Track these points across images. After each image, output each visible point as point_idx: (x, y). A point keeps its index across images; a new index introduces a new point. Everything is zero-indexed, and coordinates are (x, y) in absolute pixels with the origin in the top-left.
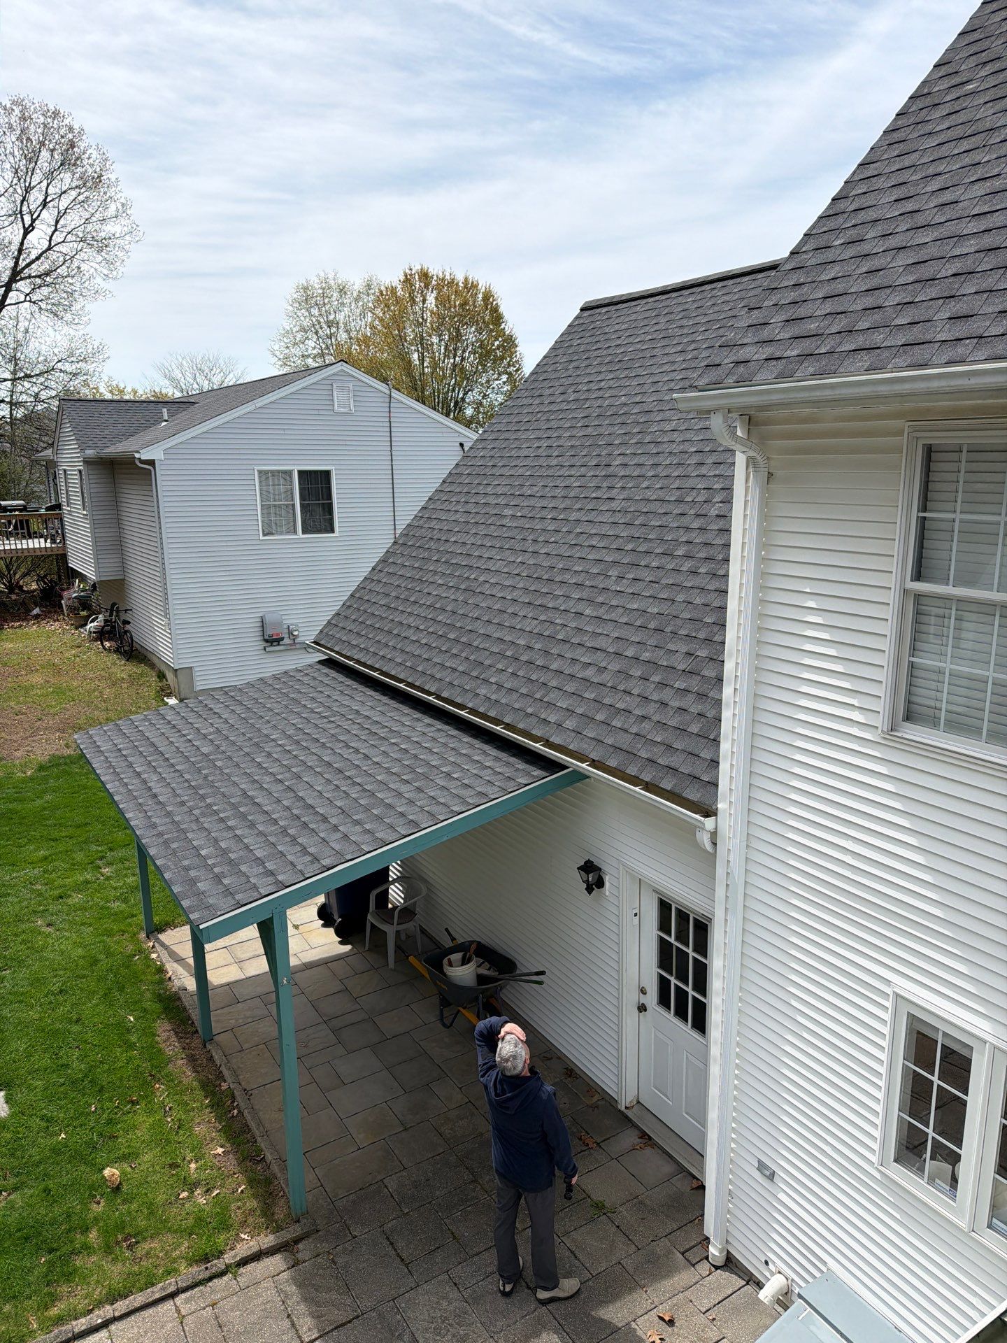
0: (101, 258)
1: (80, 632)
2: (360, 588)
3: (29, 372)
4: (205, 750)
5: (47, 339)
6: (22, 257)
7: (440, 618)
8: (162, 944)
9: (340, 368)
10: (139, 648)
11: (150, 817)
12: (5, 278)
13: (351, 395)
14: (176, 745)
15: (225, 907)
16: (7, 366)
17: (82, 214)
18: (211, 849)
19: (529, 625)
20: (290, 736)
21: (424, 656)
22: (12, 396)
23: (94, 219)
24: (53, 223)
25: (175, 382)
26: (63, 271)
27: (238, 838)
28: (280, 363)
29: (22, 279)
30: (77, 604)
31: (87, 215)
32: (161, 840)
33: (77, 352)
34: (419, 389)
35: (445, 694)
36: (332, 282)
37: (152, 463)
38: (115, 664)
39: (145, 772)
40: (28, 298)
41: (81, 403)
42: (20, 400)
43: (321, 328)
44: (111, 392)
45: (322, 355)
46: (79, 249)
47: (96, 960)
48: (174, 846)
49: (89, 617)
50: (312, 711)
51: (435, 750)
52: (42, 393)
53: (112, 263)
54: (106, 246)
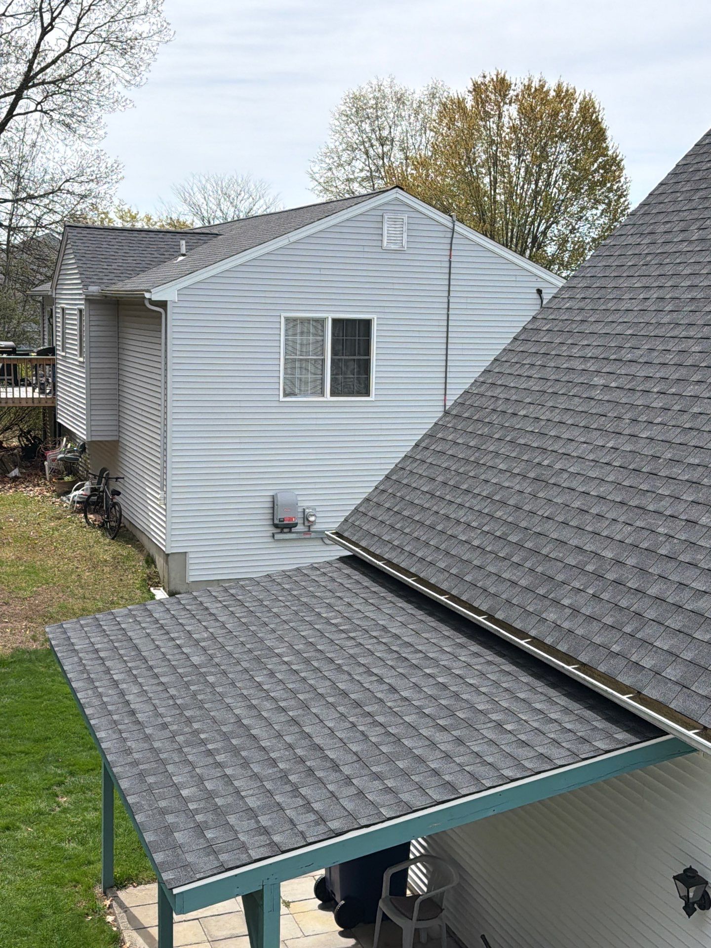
0: (124, 62)
1: (62, 500)
2: (399, 468)
3: (32, 192)
4: (196, 660)
5: (56, 155)
6: (36, 61)
7: (499, 514)
8: (122, 905)
9: (395, 196)
10: (127, 525)
11: (125, 740)
12: (17, 84)
13: (405, 228)
14: (163, 650)
15: (206, 868)
16: (9, 185)
17: (107, 11)
18: (194, 789)
19: (620, 532)
20: (298, 652)
21: (475, 562)
22: (11, 220)
23: (120, 16)
24: (75, 21)
25: (196, 210)
26: (80, 76)
27: (228, 780)
28: (320, 188)
29: (34, 85)
30: (62, 468)
31: (113, 12)
32: (135, 771)
33: (88, 170)
34: (488, 221)
35: (500, 615)
36: (388, 91)
37: (163, 304)
38: (98, 542)
39: (124, 681)
40: (39, 108)
41: (88, 231)
42: (20, 225)
43: (372, 146)
44: (121, 217)
45: (371, 178)
46: (100, 52)
47: (42, 915)
48: (151, 780)
49: (74, 483)
50: (328, 622)
51: (483, 689)
52: (45, 217)
53: (136, 68)
54: (131, 48)
